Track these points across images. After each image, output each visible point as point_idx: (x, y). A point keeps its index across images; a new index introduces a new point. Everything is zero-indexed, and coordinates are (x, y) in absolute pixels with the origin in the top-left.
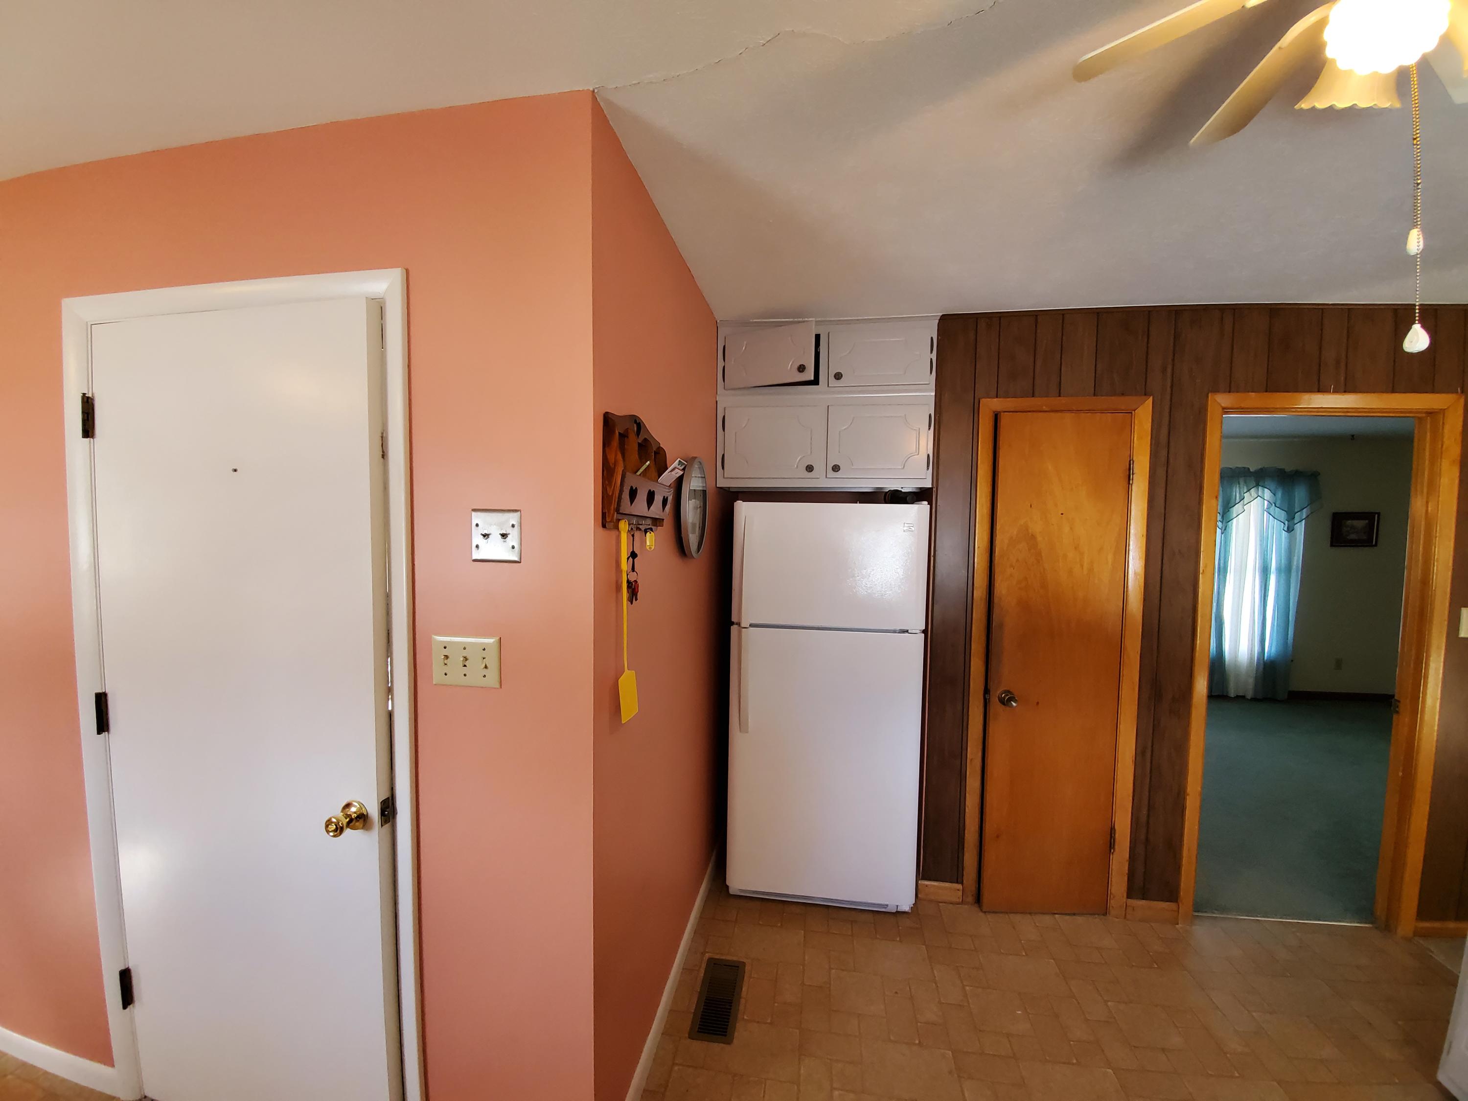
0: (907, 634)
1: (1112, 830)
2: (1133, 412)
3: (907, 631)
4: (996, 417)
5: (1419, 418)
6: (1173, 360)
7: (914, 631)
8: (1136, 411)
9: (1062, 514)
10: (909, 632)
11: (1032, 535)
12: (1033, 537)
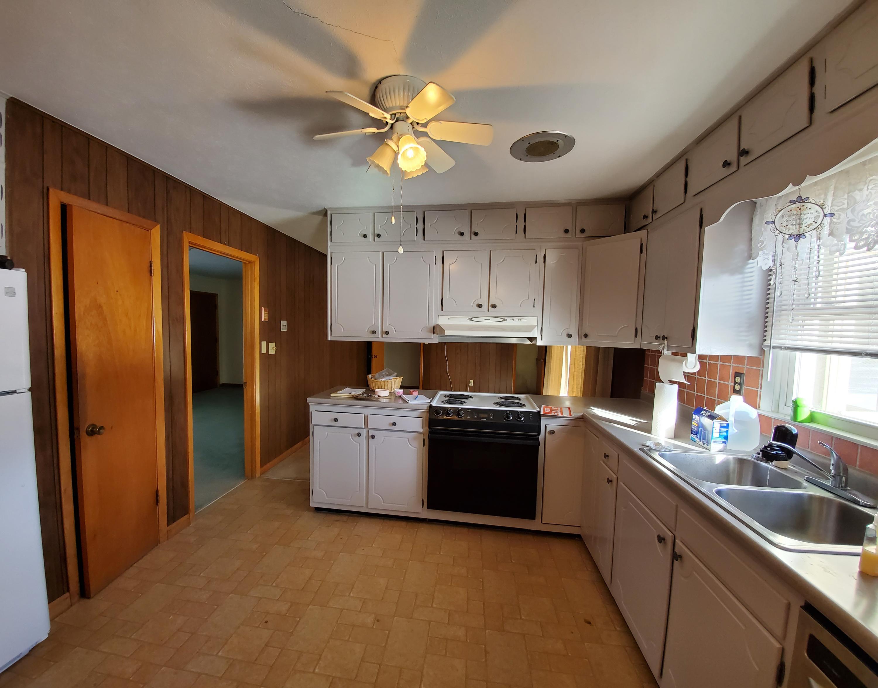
0: (15, 395)
1: (157, 492)
2: (150, 231)
3: (14, 392)
4: (64, 209)
5: (245, 263)
6: (167, 206)
7: (21, 391)
8: (152, 231)
9: (117, 291)
10: (17, 392)
11: (100, 305)
12: (100, 307)
